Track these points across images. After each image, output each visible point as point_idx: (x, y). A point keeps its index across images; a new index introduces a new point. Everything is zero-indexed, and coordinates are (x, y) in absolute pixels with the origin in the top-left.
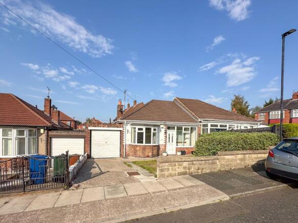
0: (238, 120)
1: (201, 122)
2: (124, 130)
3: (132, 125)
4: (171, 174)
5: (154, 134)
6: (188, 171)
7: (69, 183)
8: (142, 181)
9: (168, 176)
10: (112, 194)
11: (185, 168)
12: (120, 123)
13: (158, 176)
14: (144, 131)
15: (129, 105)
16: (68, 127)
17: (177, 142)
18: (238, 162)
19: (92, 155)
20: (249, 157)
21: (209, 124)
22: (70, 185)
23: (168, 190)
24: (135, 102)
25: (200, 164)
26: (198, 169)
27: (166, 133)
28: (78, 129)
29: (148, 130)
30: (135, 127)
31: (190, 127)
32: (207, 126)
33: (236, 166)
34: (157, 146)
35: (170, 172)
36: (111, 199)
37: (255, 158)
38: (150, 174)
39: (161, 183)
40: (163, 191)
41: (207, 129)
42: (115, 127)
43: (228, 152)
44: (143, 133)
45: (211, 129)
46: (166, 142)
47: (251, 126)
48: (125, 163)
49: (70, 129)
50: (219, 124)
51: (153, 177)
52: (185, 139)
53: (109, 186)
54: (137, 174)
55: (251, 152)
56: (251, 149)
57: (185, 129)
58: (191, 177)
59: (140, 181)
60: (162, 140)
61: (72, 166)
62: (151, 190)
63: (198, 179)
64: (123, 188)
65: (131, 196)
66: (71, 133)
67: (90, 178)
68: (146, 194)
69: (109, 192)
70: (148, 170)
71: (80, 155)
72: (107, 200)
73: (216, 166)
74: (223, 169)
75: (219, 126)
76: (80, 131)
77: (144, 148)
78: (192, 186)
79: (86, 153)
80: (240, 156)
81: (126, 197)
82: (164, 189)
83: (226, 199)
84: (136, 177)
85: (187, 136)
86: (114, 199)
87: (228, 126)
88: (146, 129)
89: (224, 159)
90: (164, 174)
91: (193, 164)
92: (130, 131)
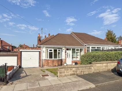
0: (107, 44)
1: (86, 46)
2: (42, 51)
3: (46, 48)
4: (66, 75)
5: (59, 53)
6: (75, 73)
7: (7, 82)
8: (49, 79)
9: (64, 76)
10: (31, 86)
11: (74, 71)
12: (39, 47)
13: (58, 76)
14: (53, 51)
15: (45, 36)
16: (8, 50)
17: (73, 58)
18: (104, 67)
19: (22, 66)
20: (110, 65)
21: (91, 47)
22: (7, 83)
23: (63, 83)
24: (49, 34)
25: (82, 69)
26: (81, 72)
27: (66, 52)
28: (14, 51)
29: (55, 51)
30: (47, 49)
31: (80, 49)
32: (89, 48)
33: (102, 70)
34: (60, 60)
35: (65, 74)
36: (31, 89)
37: (114, 65)
38: (55, 75)
39: (60, 80)
40: (60, 84)
41: (90, 50)
42: (36, 49)
43: (98, 62)
44: (52, 52)
45: (91, 50)
46: (66, 58)
47: (114, 48)
48: (42, 70)
49: (9, 51)
50: (96, 47)
51: (56, 77)
52: (77, 56)
53: (30, 82)
54: (47, 75)
55: (111, 62)
56: (111, 60)
57: (77, 50)
58: (77, 76)
59: (48, 80)
60: (64, 56)
61: (9, 72)
62: (53, 84)
63: (81, 77)
64: (38, 83)
65: (42, 87)
66: (9, 53)
67: (20, 79)
68: (50, 86)
69: (29, 85)
70: (54, 73)
71: (15, 66)
72: (28, 89)
73: (91, 70)
74: (95, 72)
75: (96, 48)
76: (15, 52)
77: (53, 61)
78: (76, 81)
79: (18, 65)
80: (105, 64)
81: (39, 88)
82: (61, 83)
83: (93, 87)
84: (46, 77)
85: (78, 54)
86: (32, 89)
87: (101, 48)
88: (54, 50)
89: (96, 66)
90: (62, 75)
91: (78, 69)
92: (45, 51)
